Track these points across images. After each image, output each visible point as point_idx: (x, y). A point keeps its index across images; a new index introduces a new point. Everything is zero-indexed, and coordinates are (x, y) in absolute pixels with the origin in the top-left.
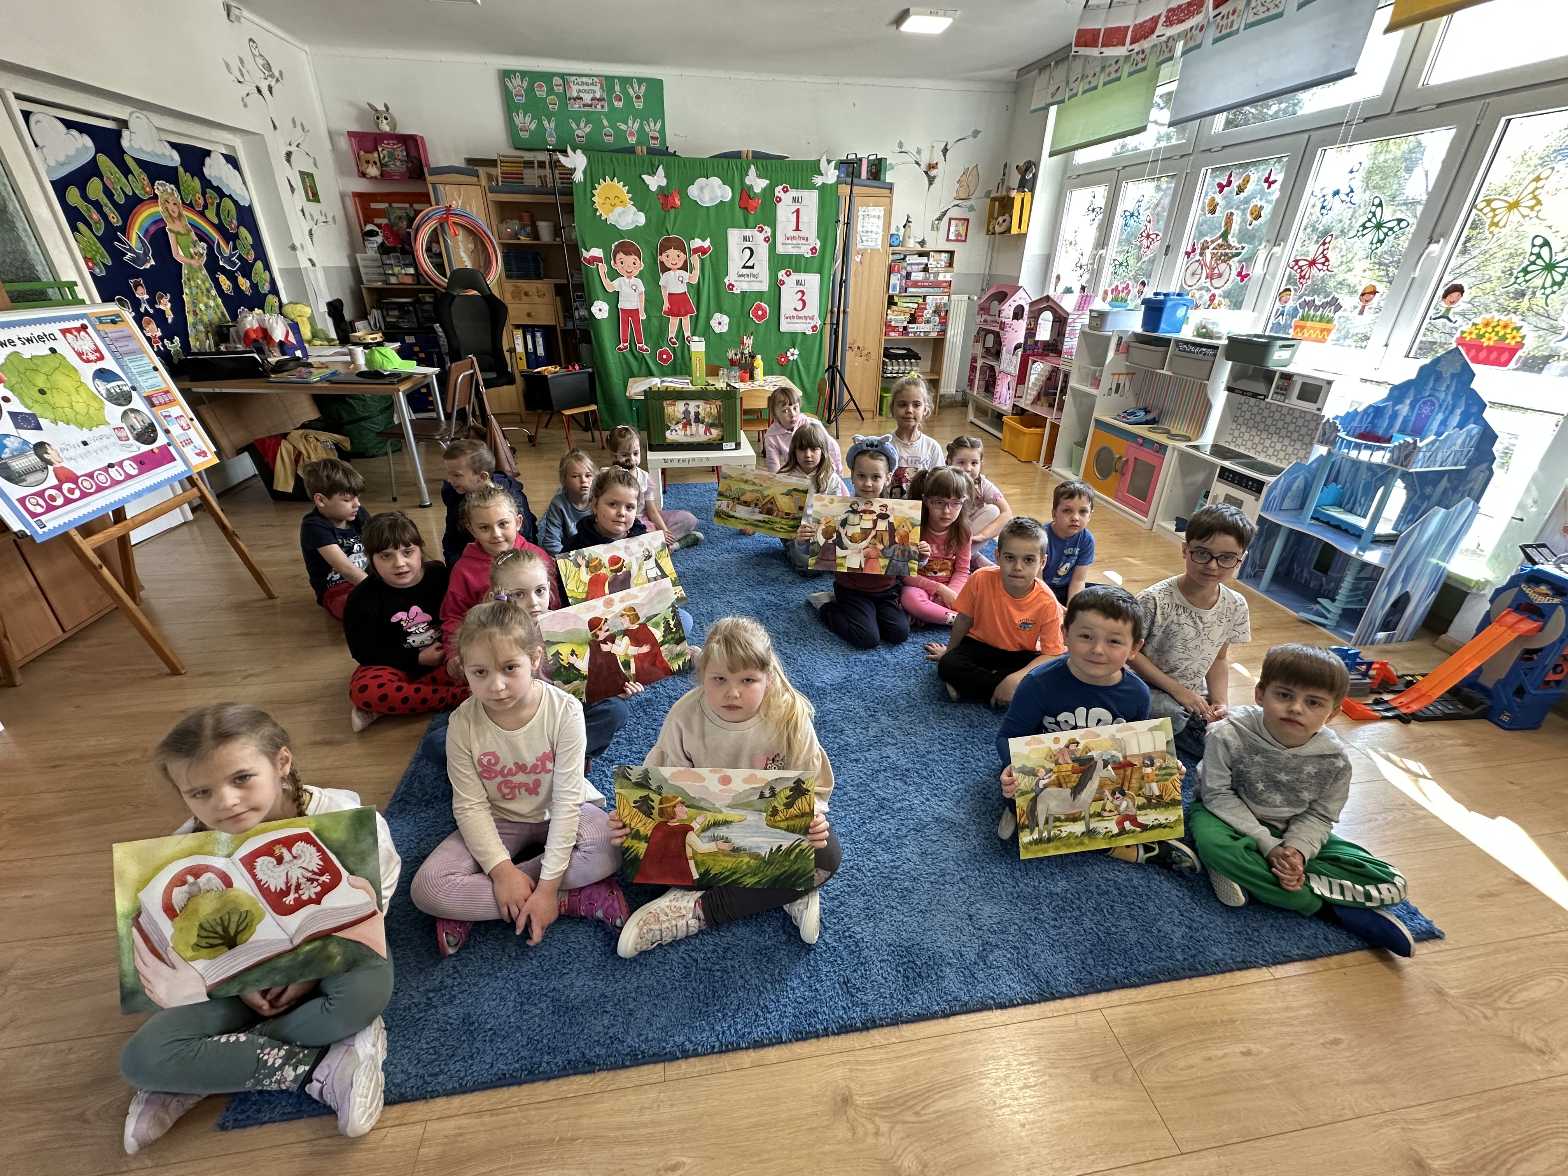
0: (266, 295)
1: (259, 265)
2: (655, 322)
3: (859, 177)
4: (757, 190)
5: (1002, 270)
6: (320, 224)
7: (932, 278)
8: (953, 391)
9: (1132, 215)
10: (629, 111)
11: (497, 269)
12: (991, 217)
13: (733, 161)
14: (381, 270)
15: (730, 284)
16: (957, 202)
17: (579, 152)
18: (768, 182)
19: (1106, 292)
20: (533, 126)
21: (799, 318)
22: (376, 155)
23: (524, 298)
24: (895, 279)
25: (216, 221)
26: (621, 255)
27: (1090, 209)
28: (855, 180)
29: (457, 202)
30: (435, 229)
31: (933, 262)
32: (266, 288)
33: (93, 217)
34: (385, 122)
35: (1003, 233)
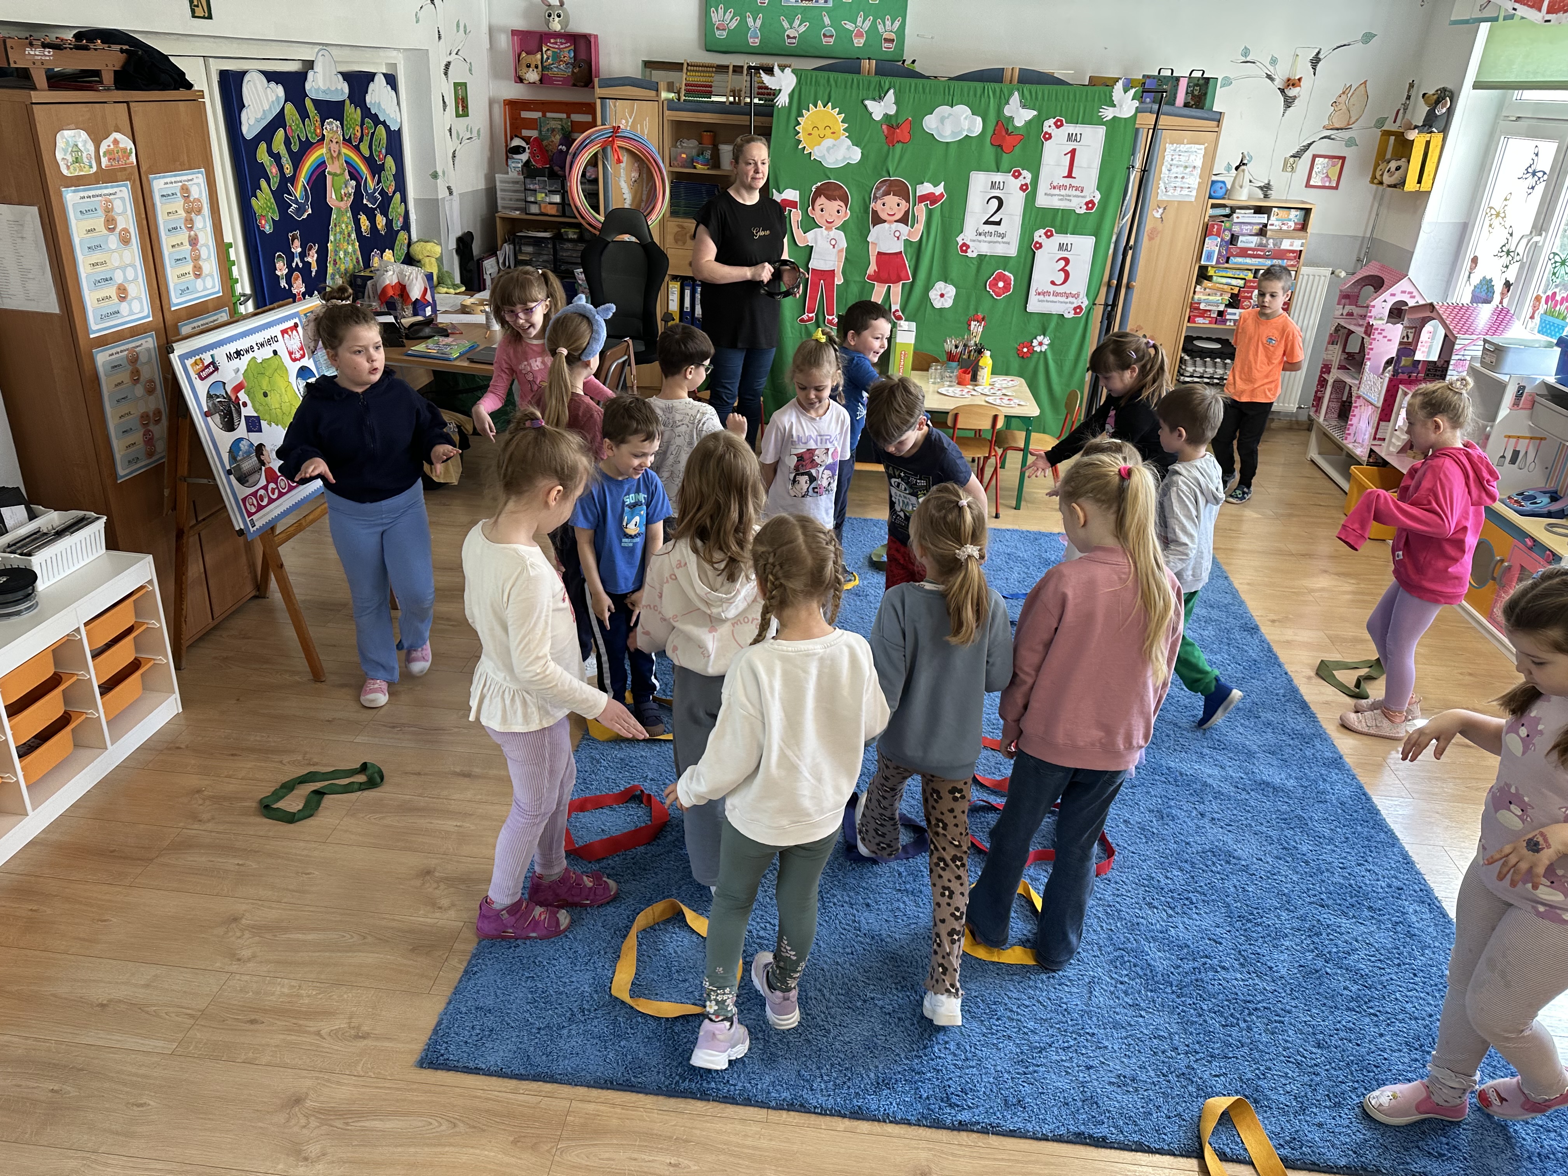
0: (398, 231)
1: (398, 195)
2: (854, 289)
3: (1172, 103)
4: (1019, 123)
5: (1390, 235)
6: (465, 142)
7: (1271, 246)
8: (1293, 407)
10: (860, 6)
11: (663, 205)
12: (1381, 158)
13: (990, 86)
14: (522, 196)
15: (964, 244)
16: (1328, 133)
17: (788, 71)
18: (1035, 113)
19: (1538, 299)
20: (733, 25)
21: (1056, 294)
22: (539, 56)
23: (689, 241)
24: (1212, 245)
25: (367, 154)
26: (822, 200)
27: (1530, 170)
28: (1165, 108)
29: (627, 122)
30: (596, 155)
31: (1276, 223)
32: (400, 224)
33: (272, 170)
34: (557, 19)
35: (1395, 186)
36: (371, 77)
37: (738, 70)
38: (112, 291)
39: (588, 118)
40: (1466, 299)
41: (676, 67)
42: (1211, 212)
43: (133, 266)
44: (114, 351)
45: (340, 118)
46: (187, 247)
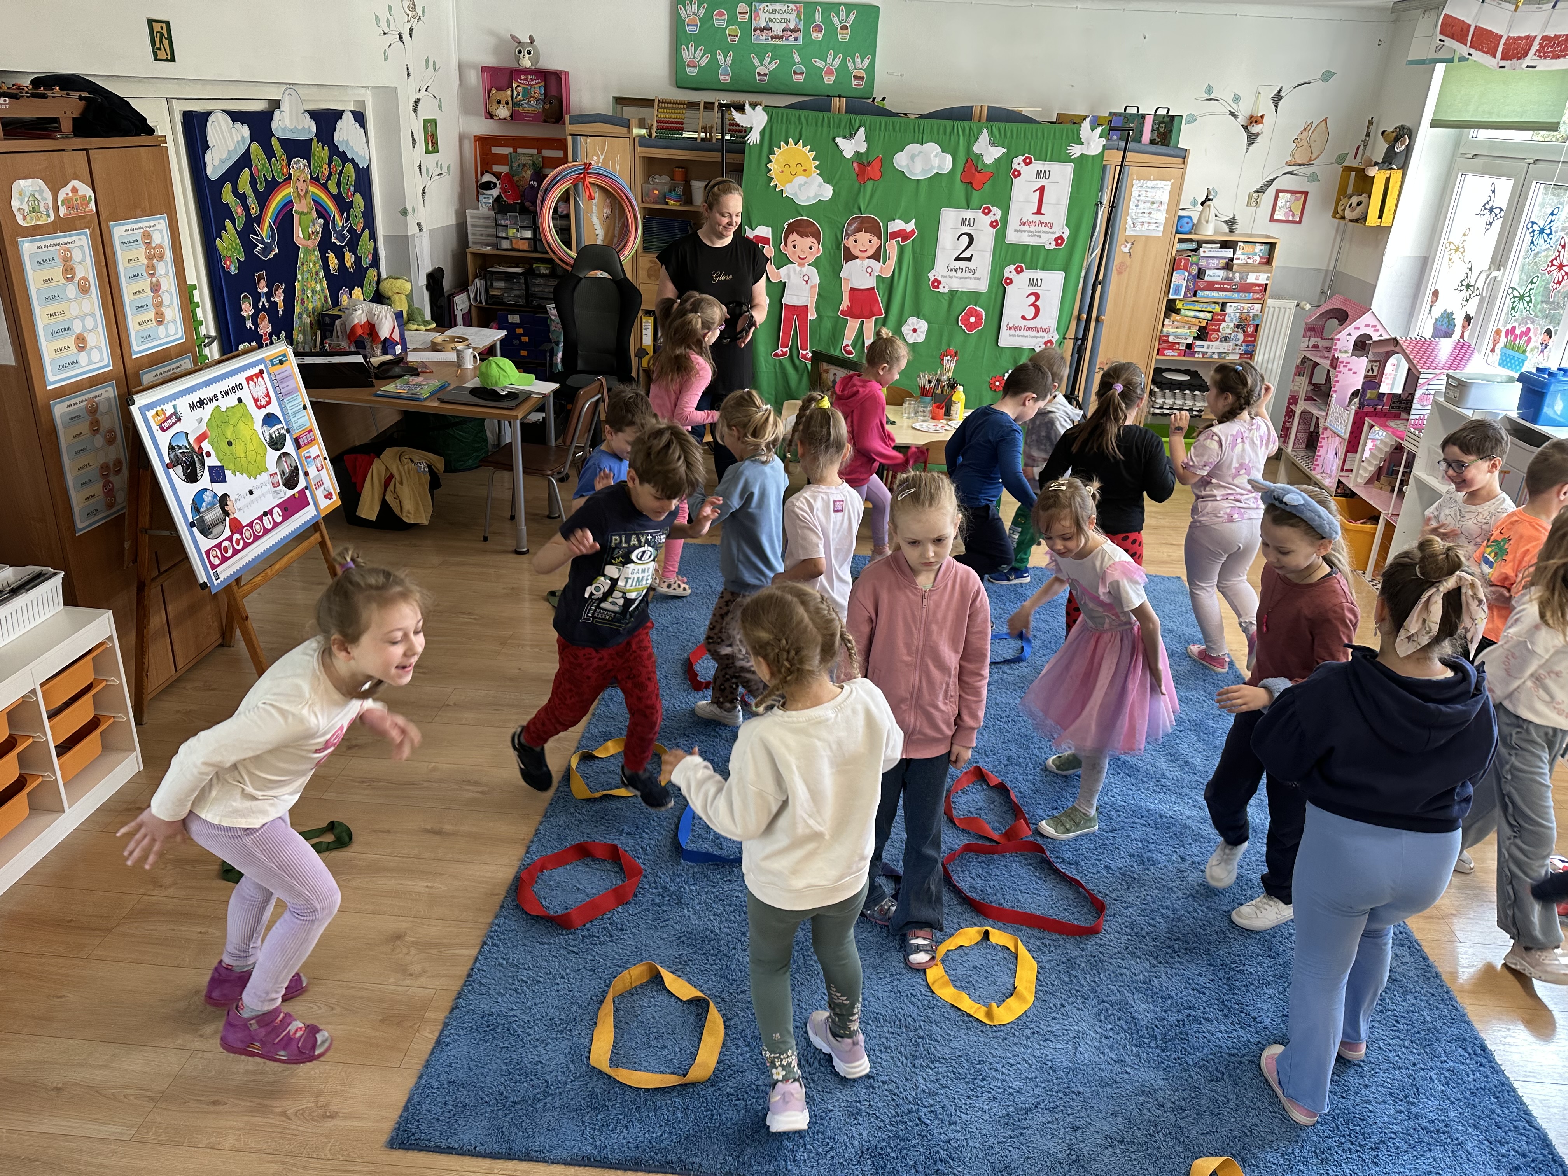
0: (367, 268)
1: (367, 232)
2: (828, 324)
3: (1138, 140)
4: (988, 160)
5: (1353, 268)
6: (435, 178)
7: (1237, 279)
9: (1542, 231)
10: (831, 43)
11: (635, 240)
12: (1343, 193)
13: (960, 124)
14: (493, 231)
15: (936, 280)
17: (759, 108)
18: (1004, 150)
19: (1498, 332)
20: (704, 62)
21: (1028, 329)
22: (509, 92)
24: (1180, 279)
25: (335, 191)
26: (794, 237)
27: (1487, 206)
28: (1131, 145)
29: (599, 158)
30: (567, 191)
31: (1242, 257)
32: (369, 261)
33: (238, 211)
34: (527, 56)
35: (1356, 221)
36: (338, 114)
37: (709, 106)
38: (70, 341)
39: (559, 154)
40: (1428, 334)
41: (648, 103)
42: (1178, 246)
43: (93, 316)
44: (73, 402)
45: (307, 156)
46: (149, 293)
